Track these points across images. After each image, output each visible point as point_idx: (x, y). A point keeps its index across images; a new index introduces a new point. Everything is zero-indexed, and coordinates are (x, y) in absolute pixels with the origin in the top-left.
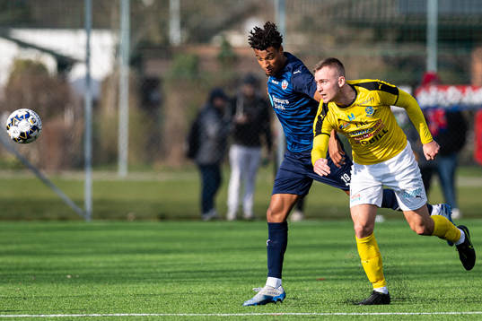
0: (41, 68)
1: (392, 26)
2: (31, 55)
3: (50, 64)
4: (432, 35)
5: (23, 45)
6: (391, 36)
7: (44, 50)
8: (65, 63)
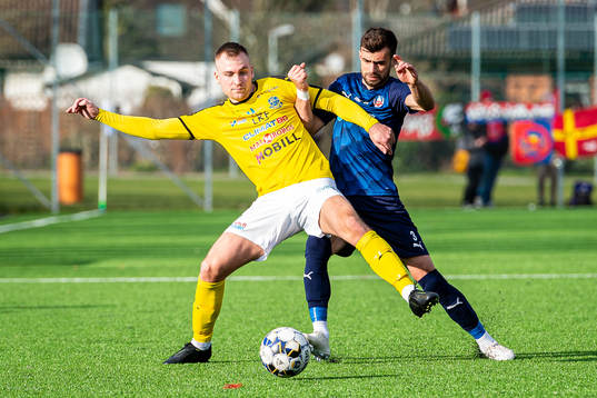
0: (167, 93)
1: (444, 58)
2: (162, 83)
3: (176, 89)
4: (476, 66)
5: (155, 75)
6: (442, 66)
7: (171, 78)
8: (187, 89)
